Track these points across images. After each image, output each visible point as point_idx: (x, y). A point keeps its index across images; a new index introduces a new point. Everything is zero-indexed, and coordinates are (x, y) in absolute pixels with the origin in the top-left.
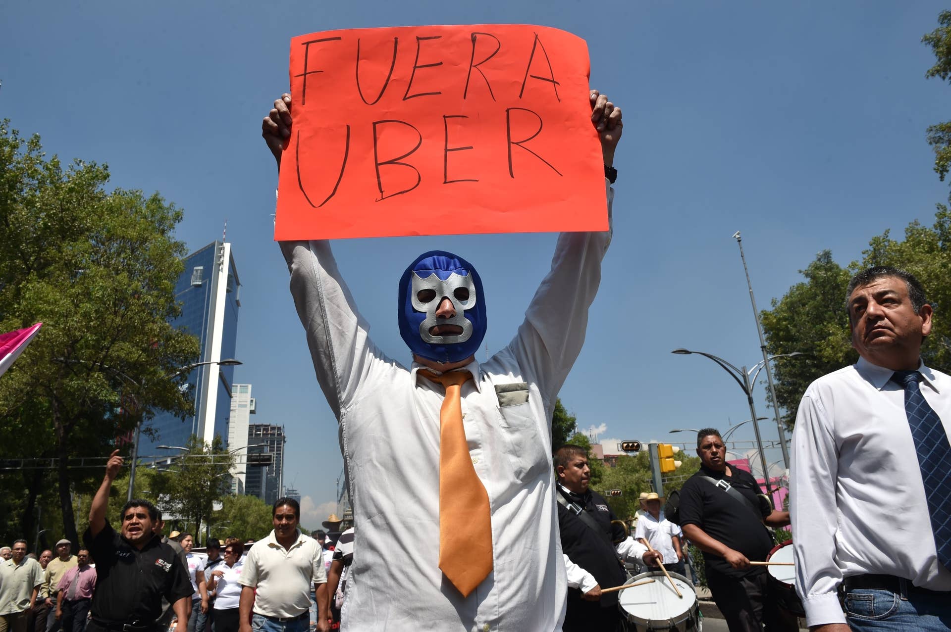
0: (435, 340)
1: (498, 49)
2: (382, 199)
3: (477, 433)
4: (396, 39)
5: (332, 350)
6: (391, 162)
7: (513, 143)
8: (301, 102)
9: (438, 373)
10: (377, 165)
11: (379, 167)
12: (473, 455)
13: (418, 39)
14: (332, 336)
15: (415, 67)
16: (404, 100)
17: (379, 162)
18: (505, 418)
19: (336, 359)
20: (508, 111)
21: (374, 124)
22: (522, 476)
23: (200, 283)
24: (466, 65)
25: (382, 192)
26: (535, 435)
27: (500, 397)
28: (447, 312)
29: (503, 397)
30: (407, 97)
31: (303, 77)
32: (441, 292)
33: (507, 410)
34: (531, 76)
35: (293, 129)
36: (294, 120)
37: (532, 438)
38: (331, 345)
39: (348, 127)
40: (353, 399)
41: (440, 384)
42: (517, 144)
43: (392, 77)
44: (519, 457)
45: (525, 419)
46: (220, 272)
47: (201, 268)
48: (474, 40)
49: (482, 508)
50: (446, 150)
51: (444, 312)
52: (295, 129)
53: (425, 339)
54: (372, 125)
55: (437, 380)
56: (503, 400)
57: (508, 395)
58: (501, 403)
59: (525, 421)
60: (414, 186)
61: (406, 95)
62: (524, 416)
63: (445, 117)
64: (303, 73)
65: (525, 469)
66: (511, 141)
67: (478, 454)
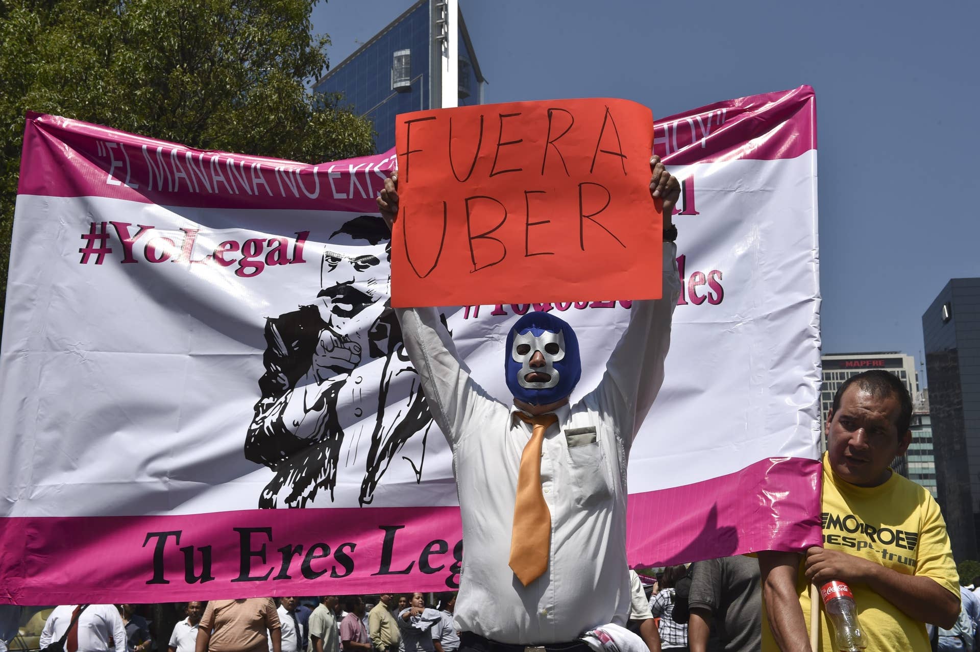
0: (528, 385)
1: (572, 125)
2: (476, 270)
3: (550, 470)
4: (482, 116)
5: (439, 398)
6: (482, 236)
7: (584, 216)
8: (405, 180)
9: (530, 415)
10: (470, 239)
11: (472, 241)
12: (545, 486)
13: (501, 116)
14: (438, 387)
15: (499, 145)
16: (490, 177)
17: (471, 237)
18: (571, 457)
19: (443, 405)
20: (580, 185)
21: (467, 200)
22: (582, 502)
23: (408, 84)
24: (543, 142)
25: (475, 264)
26: (597, 470)
27: (568, 439)
28: (537, 362)
29: (571, 439)
30: (493, 173)
31: (406, 155)
32: (535, 347)
33: (574, 450)
34: (602, 151)
35: (399, 206)
36: (401, 196)
37: (594, 472)
38: (438, 395)
39: (445, 203)
40: (461, 437)
41: (531, 424)
42: (588, 217)
43: (480, 155)
44: (580, 487)
45: (588, 457)
46: (444, 59)
47: (407, 52)
48: (550, 116)
49: (544, 526)
50: (528, 224)
51: (534, 362)
52: (401, 206)
53: (522, 385)
54: (464, 202)
55: (529, 421)
56: (570, 442)
57: (576, 437)
58: (569, 445)
59: (589, 459)
60: (501, 258)
61: (492, 171)
62: (587, 454)
63: (526, 192)
64: (406, 152)
65: (585, 497)
66: (583, 214)
67: (549, 486)
